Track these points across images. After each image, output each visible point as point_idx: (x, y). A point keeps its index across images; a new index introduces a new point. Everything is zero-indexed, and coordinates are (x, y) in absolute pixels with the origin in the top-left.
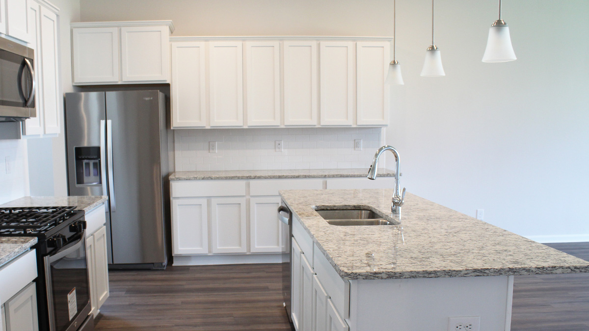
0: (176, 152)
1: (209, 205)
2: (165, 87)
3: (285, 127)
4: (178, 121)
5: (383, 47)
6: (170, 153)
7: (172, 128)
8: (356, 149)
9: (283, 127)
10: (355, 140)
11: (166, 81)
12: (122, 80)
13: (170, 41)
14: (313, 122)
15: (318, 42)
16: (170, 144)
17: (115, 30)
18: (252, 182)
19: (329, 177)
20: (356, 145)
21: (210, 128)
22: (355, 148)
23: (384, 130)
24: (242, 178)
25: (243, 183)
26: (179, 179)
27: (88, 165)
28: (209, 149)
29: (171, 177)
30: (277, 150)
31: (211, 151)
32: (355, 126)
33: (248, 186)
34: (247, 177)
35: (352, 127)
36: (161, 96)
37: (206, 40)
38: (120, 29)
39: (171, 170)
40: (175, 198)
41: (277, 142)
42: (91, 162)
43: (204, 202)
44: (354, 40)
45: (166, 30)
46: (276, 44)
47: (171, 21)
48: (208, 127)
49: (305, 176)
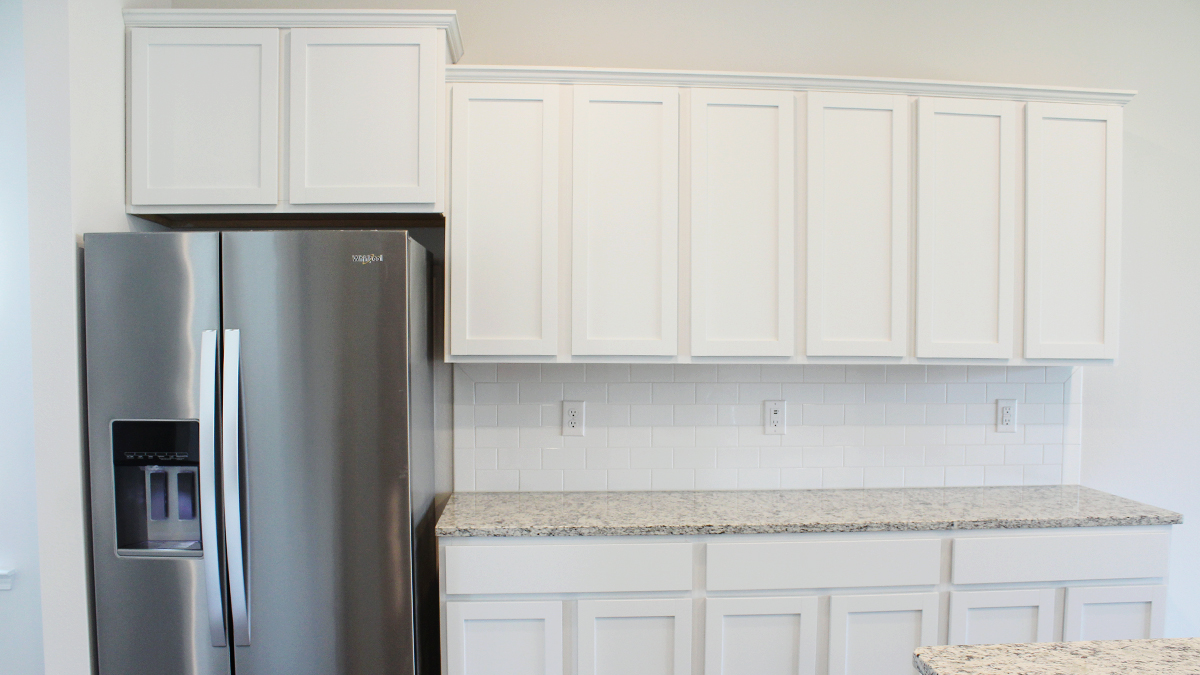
0: (457, 431)
1: (570, 618)
2: (429, 226)
3: (806, 362)
4: (467, 338)
5: (1105, 121)
6: (441, 436)
7: (447, 359)
8: (1001, 427)
9: (801, 360)
10: (997, 402)
11: (432, 204)
12: (287, 200)
13: (449, 79)
14: (895, 348)
15: (914, 98)
16: (440, 409)
17: (271, 38)
18: (714, 544)
19: (962, 527)
20: (1000, 418)
21: (569, 361)
22: (996, 425)
23: (1079, 372)
24: (683, 532)
25: (685, 547)
26: (469, 534)
27: (161, 480)
28: (562, 425)
29: (442, 525)
30: (770, 429)
31: (567, 429)
32: (1018, 362)
33: (702, 557)
34: (699, 529)
35: (1009, 364)
36: (413, 252)
37: (566, 80)
38: (288, 37)
39: (442, 487)
40: (456, 597)
41: (770, 406)
42: (174, 473)
43: (553, 611)
44: (1020, 95)
45: (434, 42)
46: (785, 98)
47: (454, 12)
48: (563, 359)
49: (888, 525)
